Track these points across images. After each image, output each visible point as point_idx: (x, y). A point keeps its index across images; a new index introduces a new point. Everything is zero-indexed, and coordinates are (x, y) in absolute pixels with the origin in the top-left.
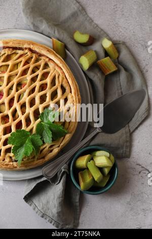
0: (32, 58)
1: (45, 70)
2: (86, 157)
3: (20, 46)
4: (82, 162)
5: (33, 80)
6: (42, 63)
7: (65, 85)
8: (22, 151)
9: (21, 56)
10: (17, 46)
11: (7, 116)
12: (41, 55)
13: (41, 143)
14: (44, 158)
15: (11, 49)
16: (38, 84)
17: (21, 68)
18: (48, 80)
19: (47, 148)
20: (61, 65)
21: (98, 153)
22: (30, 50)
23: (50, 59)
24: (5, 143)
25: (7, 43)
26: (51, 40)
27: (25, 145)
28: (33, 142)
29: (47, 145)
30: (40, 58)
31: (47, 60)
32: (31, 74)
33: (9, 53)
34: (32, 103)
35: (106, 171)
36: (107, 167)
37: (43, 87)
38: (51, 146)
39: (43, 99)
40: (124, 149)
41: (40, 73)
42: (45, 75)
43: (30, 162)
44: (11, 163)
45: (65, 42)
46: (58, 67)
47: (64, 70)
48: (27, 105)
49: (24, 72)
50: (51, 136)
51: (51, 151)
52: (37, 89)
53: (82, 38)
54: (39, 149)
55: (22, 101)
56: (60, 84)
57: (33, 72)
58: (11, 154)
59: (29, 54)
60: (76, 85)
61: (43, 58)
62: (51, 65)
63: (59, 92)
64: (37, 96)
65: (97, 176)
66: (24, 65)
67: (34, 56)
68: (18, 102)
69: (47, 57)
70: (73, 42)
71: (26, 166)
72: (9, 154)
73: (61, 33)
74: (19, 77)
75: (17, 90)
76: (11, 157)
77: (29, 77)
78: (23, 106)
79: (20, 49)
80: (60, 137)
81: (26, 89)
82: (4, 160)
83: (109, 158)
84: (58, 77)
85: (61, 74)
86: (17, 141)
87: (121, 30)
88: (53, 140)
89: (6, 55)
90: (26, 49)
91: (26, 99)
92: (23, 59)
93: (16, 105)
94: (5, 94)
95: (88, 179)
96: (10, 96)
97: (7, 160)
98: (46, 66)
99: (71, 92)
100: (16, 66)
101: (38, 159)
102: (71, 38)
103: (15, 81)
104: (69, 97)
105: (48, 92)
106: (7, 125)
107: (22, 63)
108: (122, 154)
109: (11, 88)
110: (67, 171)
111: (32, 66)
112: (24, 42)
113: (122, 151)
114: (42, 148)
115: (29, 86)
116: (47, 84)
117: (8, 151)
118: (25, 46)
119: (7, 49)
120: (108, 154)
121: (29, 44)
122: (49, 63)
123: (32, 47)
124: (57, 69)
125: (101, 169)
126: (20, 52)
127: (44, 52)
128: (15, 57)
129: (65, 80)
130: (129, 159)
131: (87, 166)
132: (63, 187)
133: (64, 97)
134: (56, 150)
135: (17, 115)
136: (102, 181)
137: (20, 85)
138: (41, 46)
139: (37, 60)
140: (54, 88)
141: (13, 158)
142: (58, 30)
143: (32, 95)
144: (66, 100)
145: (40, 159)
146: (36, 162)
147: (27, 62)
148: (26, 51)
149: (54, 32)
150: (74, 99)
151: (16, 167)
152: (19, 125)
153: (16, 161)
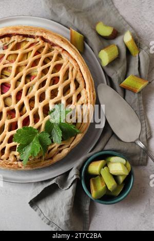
0: (44, 47)
1: (58, 62)
2: (100, 163)
3: (32, 34)
4: (95, 168)
5: (44, 72)
6: (54, 53)
7: (79, 79)
8: (29, 150)
9: (32, 45)
10: (28, 33)
11: (13, 111)
12: (53, 45)
13: (49, 142)
14: (52, 158)
15: (21, 37)
16: (49, 76)
17: (31, 59)
18: (61, 73)
19: (56, 148)
20: (75, 57)
21: (113, 159)
22: (42, 38)
23: (64, 50)
24: (10, 141)
25: (17, 29)
26: (69, 31)
27: (31, 144)
28: (41, 141)
29: (56, 145)
30: (53, 48)
31: (60, 50)
32: (42, 66)
33: (19, 41)
34: (42, 97)
35: (121, 179)
36: (122, 175)
37: (54, 81)
38: (61, 146)
39: (54, 93)
40: (141, 156)
41: (52, 64)
42: (57, 67)
43: (36, 163)
44: (16, 163)
46: (72, 60)
47: (79, 63)
48: (36, 99)
49: (35, 63)
50: (61, 135)
51: (60, 152)
52: (48, 82)
54: (47, 148)
55: (30, 95)
56: (74, 78)
57: (44, 63)
58: (16, 153)
59: (41, 42)
60: (91, 80)
61: (55, 48)
62: (64, 56)
63: (72, 87)
64: (48, 89)
65: (111, 184)
66: (35, 55)
67: (46, 45)
68: (26, 95)
69: (61, 48)
71: (32, 167)
72: (13, 153)
74: (28, 68)
75: (26, 83)
76: (15, 156)
77: (39, 68)
78: (32, 100)
79: (31, 37)
80: (71, 137)
81: (36, 82)
82: (8, 159)
83: (125, 165)
84: (72, 70)
85: (75, 67)
86: (23, 138)
88: (63, 140)
89: (15, 42)
90: (38, 37)
91: (35, 92)
92: (34, 49)
93: (24, 99)
94: (12, 86)
95: (101, 188)
96: (18, 89)
97: (11, 159)
98: (59, 56)
99: (85, 87)
100: (26, 55)
101: (45, 160)
103: (24, 72)
104: (83, 93)
105: (60, 86)
106: (13, 120)
107: (33, 53)
108: (139, 161)
109: (19, 80)
110: (79, 177)
111: (43, 56)
112: (36, 29)
113: (138, 158)
114: (50, 147)
115: (39, 78)
116: (59, 77)
117: (13, 149)
118: (38, 34)
119: (17, 36)
120: (124, 161)
121: (42, 32)
122: (62, 55)
123: (44, 35)
124: (71, 61)
125: (115, 177)
126: (31, 40)
127: (57, 42)
128: (25, 46)
129: (79, 73)
130: (146, 167)
131: (100, 173)
132: (73, 193)
133: (78, 93)
134: (65, 151)
135: (24, 110)
136: (115, 190)
137: (29, 76)
138: (55, 35)
139: (49, 50)
140: (67, 81)
141: (18, 157)
143: (42, 89)
144: (79, 96)
145: (47, 160)
146: (43, 163)
147: (38, 52)
148: (38, 39)
150: (89, 95)
151: (21, 167)
152: (26, 121)
153: (21, 161)
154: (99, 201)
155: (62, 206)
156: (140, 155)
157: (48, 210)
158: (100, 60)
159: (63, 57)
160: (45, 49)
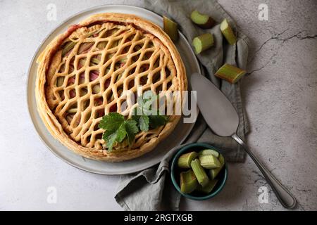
0: (134, 35)
1: (149, 49)
2: (190, 155)
4: (185, 160)
5: (134, 59)
6: (145, 41)
7: (170, 67)
8: (114, 138)
9: (123, 32)
11: (101, 98)
12: (145, 32)
13: (136, 130)
14: (139, 148)
15: (112, 24)
16: (138, 63)
17: (121, 46)
18: (151, 60)
19: (144, 137)
20: (166, 44)
21: (205, 152)
22: (133, 25)
23: (155, 37)
24: (96, 128)
25: (107, 16)
26: (162, 19)
27: (117, 131)
28: (127, 128)
29: (144, 134)
31: (152, 37)
32: (132, 53)
33: (110, 28)
34: (131, 84)
35: (214, 173)
36: (214, 168)
37: (144, 68)
38: (148, 136)
39: (143, 81)
40: (239, 151)
41: (142, 51)
42: (148, 55)
43: (122, 152)
44: (101, 151)
45: (179, 21)
46: (163, 47)
47: (170, 50)
48: (125, 87)
49: (125, 50)
50: (147, 122)
51: (148, 141)
52: (137, 70)
53: (201, 19)
54: (134, 137)
55: (118, 82)
56: (165, 65)
57: (135, 50)
58: (102, 141)
59: (132, 30)
60: (183, 68)
61: (147, 35)
62: (156, 43)
63: (163, 74)
64: (137, 76)
65: (200, 177)
66: (125, 42)
67: (137, 32)
68: (115, 82)
69: (153, 35)
70: (188, 22)
71: (117, 156)
72: (99, 141)
73: (175, 10)
74: (118, 55)
75: (115, 70)
76: (101, 145)
77: (129, 55)
78: (120, 89)
79: (122, 24)
80: (160, 126)
81: (125, 69)
82: (93, 146)
83: (218, 158)
84: (163, 58)
85: (166, 54)
86: (109, 125)
87: (246, 13)
88: (150, 128)
89: (106, 30)
90: (129, 24)
91: (124, 80)
92: (125, 36)
93: (112, 87)
94: (101, 73)
95: (191, 181)
96: (106, 76)
97: (97, 147)
98: (150, 44)
99: (176, 75)
100: (116, 42)
101: (132, 149)
102: (187, 17)
103: (113, 59)
104: (174, 81)
105: (150, 73)
106: (100, 107)
107: (123, 40)
108: (236, 157)
109: (108, 68)
110: (167, 169)
111: (133, 43)
112: (126, 16)
113: (235, 154)
114: (137, 136)
115: (128, 65)
116: (149, 65)
117: (98, 136)
118: (128, 20)
119: (107, 24)
120: (217, 154)
122: (153, 42)
124: (162, 47)
125: (207, 170)
126: (121, 28)
127: (148, 28)
128: (116, 33)
129: (171, 61)
130: (244, 165)
131: (190, 165)
132: (161, 187)
133: (168, 80)
134: (153, 140)
135: (112, 98)
136: (207, 186)
137: (118, 64)
138: (146, 22)
139: (140, 38)
140: (157, 69)
141: (104, 146)
142: (172, 7)
143: (131, 76)
144: (169, 84)
145: (134, 149)
146: (129, 152)
147: (129, 39)
148: (129, 27)
149: (167, 10)
150: (179, 83)
151: (106, 156)
152: (114, 108)
153: (107, 149)
154: (189, 196)
155: (149, 200)
156: (237, 150)
157: (134, 206)
158: (194, 48)
159: (154, 44)
160: (135, 37)
